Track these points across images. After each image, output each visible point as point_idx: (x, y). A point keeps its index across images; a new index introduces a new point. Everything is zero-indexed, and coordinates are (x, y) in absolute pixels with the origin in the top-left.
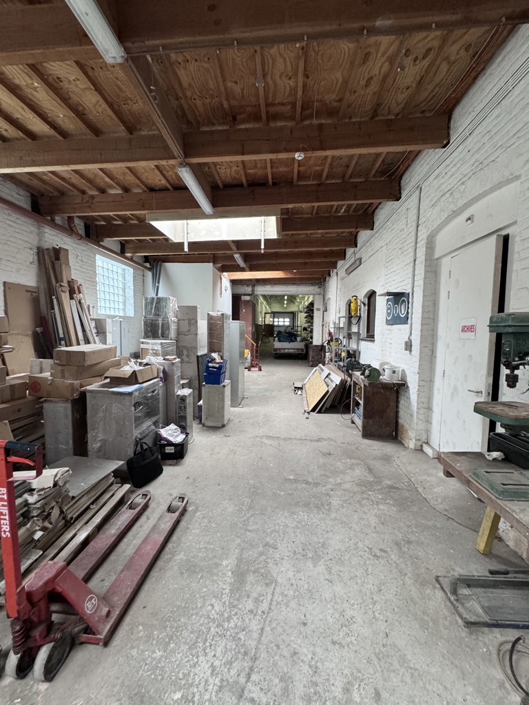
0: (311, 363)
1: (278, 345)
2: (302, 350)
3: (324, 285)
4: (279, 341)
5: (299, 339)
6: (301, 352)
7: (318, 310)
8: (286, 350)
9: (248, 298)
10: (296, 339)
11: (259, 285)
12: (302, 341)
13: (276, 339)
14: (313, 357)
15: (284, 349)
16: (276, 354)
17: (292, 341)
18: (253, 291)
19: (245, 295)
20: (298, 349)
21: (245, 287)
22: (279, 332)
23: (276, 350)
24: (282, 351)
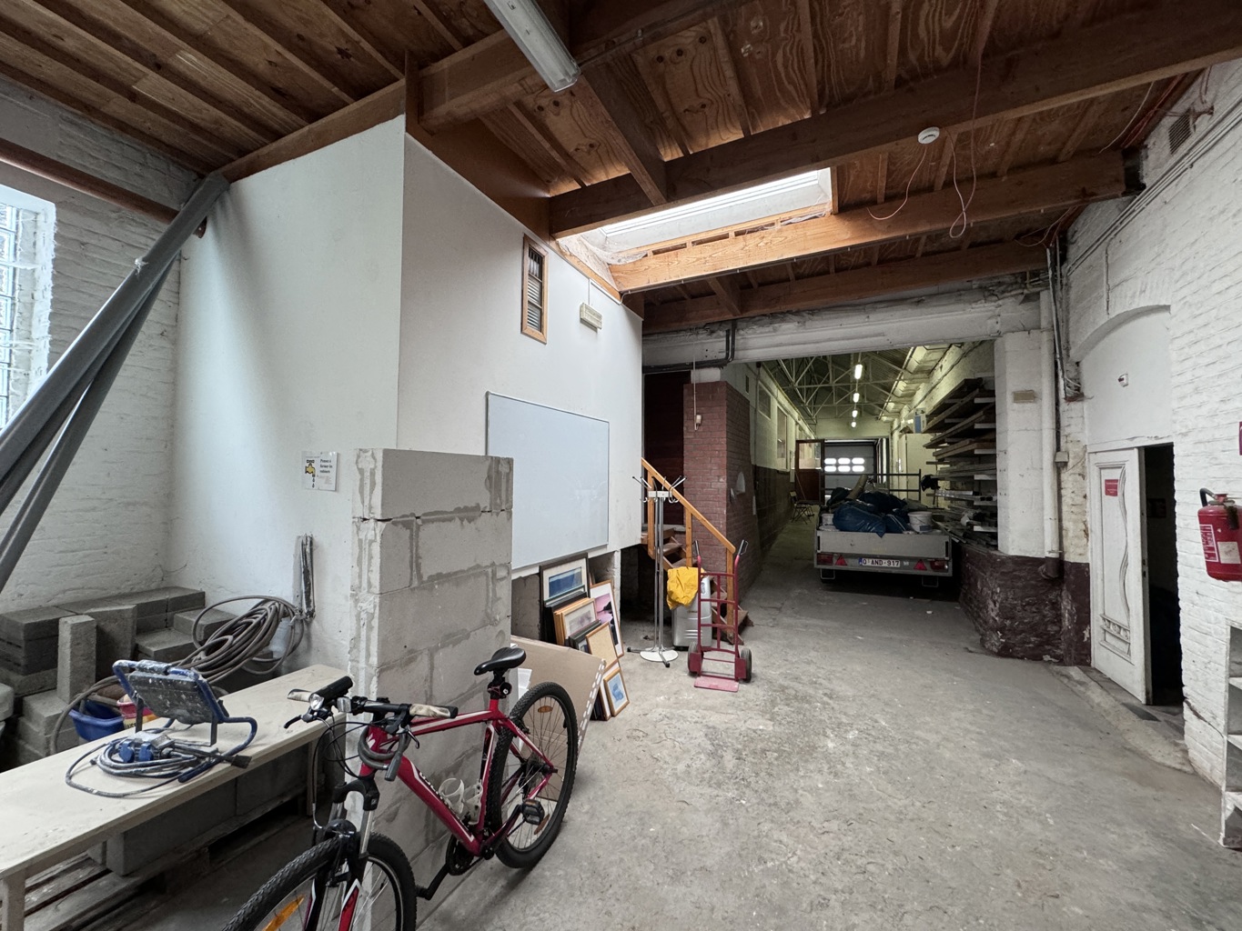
0: (996, 640)
1: (832, 540)
2: (936, 564)
3: (1060, 285)
4: (840, 525)
5: (917, 519)
6: (930, 572)
7: (1027, 396)
8: (869, 563)
9: (713, 375)
10: (907, 520)
11: (752, 320)
12: (931, 527)
13: (829, 518)
14: (1006, 613)
15: (860, 557)
16: (827, 573)
17: (890, 528)
18: (731, 348)
19: (701, 365)
20: (921, 560)
21: (703, 335)
22: (840, 494)
23: (827, 558)
24: (852, 565)
